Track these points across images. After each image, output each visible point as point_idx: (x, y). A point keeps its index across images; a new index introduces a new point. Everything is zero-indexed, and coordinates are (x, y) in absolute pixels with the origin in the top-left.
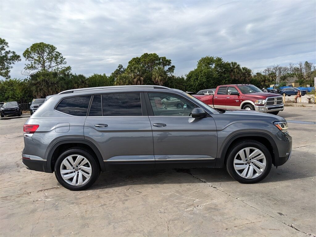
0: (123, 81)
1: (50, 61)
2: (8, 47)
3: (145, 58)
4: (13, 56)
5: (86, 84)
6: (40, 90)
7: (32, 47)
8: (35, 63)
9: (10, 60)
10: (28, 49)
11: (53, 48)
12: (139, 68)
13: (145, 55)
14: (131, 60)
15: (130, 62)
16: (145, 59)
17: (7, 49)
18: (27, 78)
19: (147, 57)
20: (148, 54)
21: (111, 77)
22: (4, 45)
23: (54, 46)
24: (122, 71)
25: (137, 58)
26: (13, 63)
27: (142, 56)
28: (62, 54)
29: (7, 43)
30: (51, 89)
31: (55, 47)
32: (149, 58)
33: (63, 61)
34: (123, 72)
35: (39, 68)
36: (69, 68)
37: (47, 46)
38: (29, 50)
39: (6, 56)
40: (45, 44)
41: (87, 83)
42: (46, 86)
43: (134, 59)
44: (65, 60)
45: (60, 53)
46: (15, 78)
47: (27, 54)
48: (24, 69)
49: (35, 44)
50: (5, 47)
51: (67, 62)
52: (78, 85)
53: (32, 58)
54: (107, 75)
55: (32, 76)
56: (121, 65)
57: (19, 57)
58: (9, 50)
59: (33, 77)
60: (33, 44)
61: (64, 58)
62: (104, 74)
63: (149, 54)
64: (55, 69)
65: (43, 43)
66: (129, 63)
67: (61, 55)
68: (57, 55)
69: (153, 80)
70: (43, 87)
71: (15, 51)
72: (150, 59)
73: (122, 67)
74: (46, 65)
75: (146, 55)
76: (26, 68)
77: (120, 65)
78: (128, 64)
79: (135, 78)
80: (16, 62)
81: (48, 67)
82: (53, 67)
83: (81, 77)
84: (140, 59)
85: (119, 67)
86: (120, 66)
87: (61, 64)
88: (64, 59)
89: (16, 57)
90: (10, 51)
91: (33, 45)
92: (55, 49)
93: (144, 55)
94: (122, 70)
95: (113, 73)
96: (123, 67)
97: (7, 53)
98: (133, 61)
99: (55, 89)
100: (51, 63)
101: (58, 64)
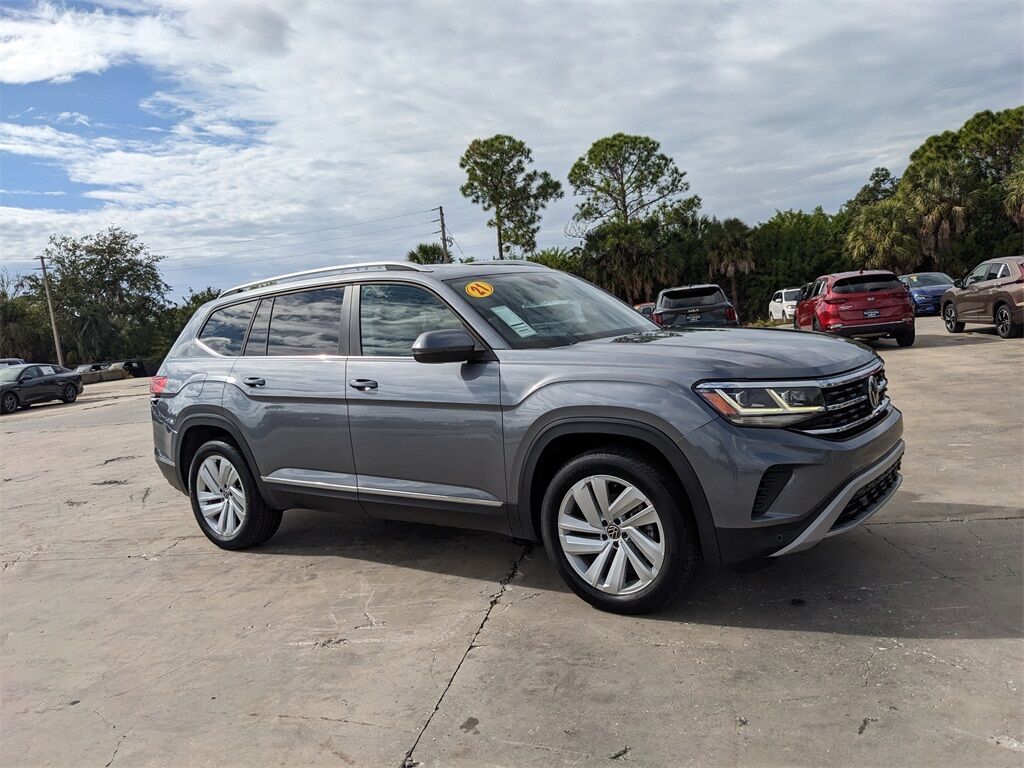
0: (878, 228)
1: (638, 187)
2: (531, 161)
3: (977, 131)
4: (541, 187)
5: (745, 248)
6: (610, 276)
7: (591, 152)
8: (597, 199)
9: (536, 197)
10: (582, 159)
11: (649, 146)
12: (947, 174)
13: (977, 121)
14: (923, 148)
15: (917, 152)
16: (980, 136)
17: (529, 169)
18: (579, 246)
19: (986, 127)
20: (994, 113)
21: (840, 218)
22: (523, 158)
23: (652, 138)
24: (886, 191)
25: (947, 134)
26: (543, 206)
27: (967, 124)
28: (675, 161)
29: (529, 151)
30: (639, 273)
31: (654, 143)
32: (993, 129)
33: (680, 181)
34: (889, 194)
35: (608, 212)
36: (693, 203)
37: (635, 142)
38: (585, 162)
39: (524, 189)
40: (628, 137)
41: (749, 246)
42: (625, 263)
43: (934, 141)
44: (684, 180)
45: (669, 157)
46: (553, 248)
47: (579, 175)
48: (574, 218)
49: (598, 142)
50: (526, 165)
51: (690, 184)
52: (720, 253)
53: (591, 184)
54: (826, 211)
55: (589, 237)
56: (883, 169)
57: (557, 185)
58: (533, 170)
59: (593, 239)
60: (595, 142)
61: (681, 171)
62: (819, 209)
63: (999, 114)
64: (657, 209)
65: (620, 135)
66: (913, 157)
67: (671, 166)
68: (659, 166)
69: (1009, 212)
70: (616, 267)
71: (548, 172)
72: (999, 131)
73: (888, 174)
74: (628, 201)
75: (983, 120)
76: (577, 218)
77: (878, 169)
78: (909, 163)
79: (929, 211)
80: (551, 203)
81: (635, 208)
82: (649, 203)
83: (734, 225)
84: (956, 138)
85: (873, 177)
86: (877, 175)
87: (672, 191)
88: (682, 175)
89: (550, 189)
90: (535, 173)
91: (595, 145)
92: (655, 150)
93: (974, 120)
94: (887, 186)
95: (850, 202)
96: (891, 176)
97: (531, 178)
98: (927, 148)
99: (650, 271)
100: (640, 192)
101: (666, 192)
